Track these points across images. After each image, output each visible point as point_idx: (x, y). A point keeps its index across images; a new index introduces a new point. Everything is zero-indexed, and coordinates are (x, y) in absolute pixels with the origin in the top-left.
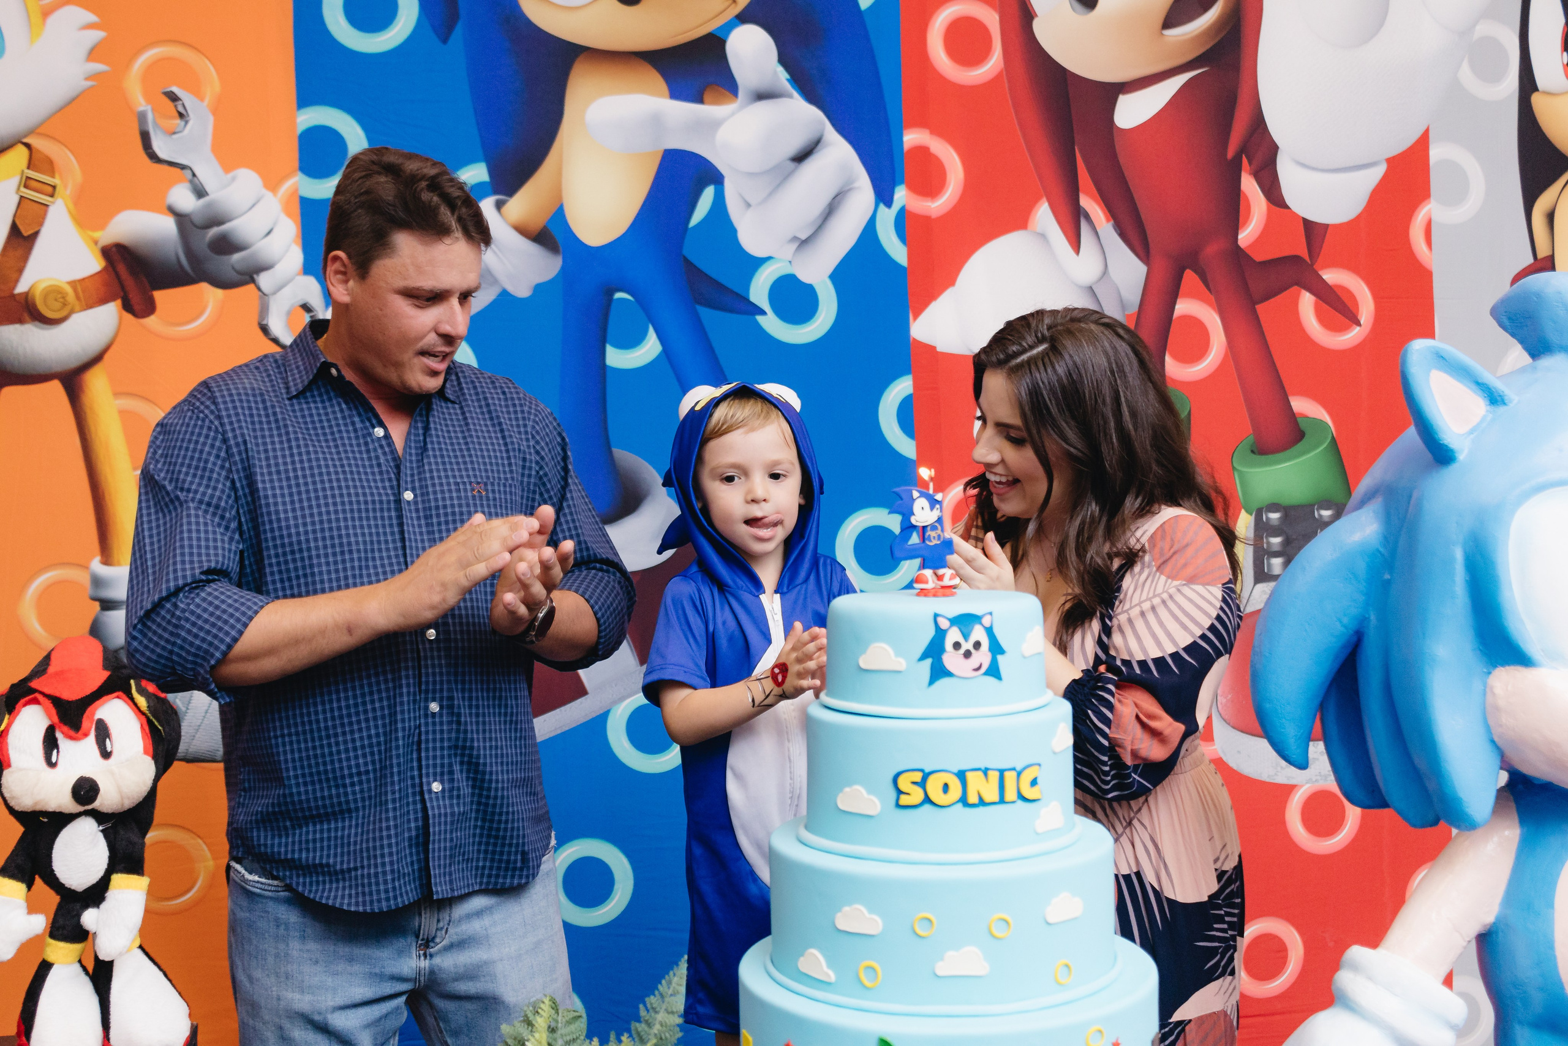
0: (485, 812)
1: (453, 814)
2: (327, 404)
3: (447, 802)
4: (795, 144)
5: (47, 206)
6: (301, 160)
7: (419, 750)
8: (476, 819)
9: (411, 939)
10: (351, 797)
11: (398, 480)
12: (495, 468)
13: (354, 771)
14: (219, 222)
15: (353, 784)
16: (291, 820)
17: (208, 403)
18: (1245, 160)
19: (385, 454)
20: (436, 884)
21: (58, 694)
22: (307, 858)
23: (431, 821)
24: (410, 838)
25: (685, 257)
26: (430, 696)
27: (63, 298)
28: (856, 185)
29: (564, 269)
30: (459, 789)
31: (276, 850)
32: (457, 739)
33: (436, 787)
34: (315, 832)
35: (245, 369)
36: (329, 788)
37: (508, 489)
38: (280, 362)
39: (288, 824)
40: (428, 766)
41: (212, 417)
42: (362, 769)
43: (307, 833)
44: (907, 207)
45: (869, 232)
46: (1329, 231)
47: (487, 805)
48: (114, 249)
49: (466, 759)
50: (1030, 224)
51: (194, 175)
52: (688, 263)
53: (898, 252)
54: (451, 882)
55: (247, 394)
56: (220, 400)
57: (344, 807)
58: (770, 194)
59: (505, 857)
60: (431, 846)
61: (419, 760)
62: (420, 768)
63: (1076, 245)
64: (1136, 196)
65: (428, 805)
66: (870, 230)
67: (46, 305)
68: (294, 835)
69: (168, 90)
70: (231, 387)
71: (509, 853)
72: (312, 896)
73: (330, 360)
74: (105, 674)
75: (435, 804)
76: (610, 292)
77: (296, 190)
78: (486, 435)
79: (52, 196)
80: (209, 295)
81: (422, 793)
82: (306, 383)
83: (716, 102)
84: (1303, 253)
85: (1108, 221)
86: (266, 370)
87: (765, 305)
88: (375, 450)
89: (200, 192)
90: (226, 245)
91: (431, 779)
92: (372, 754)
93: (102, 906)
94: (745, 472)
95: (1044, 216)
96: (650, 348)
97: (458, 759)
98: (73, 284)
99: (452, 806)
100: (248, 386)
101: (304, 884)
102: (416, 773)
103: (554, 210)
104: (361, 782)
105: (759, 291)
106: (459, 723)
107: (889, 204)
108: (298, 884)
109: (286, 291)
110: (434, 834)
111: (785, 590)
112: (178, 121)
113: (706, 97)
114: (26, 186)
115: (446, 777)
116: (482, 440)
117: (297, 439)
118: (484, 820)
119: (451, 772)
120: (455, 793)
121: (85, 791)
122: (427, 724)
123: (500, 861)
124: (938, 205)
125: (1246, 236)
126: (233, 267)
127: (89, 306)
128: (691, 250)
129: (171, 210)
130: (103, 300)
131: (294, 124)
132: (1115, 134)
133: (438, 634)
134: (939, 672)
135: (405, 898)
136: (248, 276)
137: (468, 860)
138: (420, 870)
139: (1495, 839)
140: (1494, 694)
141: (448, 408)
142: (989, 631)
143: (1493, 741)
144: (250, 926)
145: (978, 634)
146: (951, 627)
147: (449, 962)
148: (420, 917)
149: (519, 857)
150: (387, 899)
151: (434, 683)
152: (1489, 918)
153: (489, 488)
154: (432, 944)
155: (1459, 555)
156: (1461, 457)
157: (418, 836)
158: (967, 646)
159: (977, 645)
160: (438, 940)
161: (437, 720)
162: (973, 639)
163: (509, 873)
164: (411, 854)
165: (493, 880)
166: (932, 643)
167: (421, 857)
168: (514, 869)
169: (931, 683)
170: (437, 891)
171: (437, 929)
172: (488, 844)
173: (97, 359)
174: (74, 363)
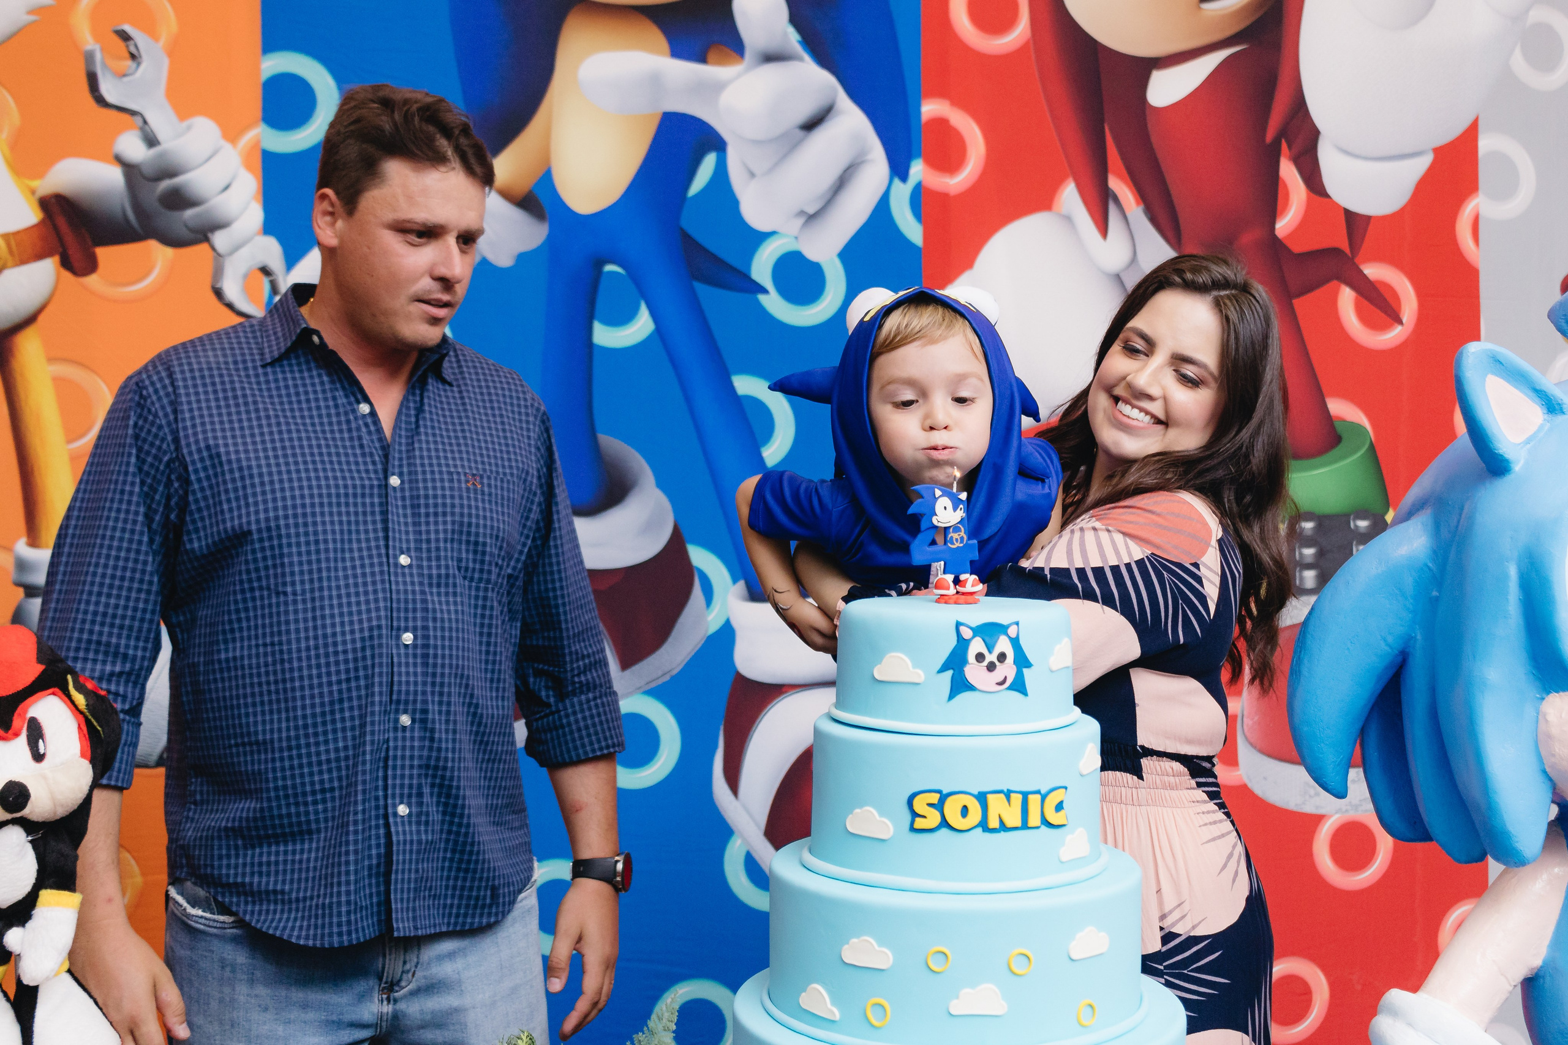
0: (456, 842)
1: (420, 842)
2: (306, 374)
3: (414, 828)
4: (805, 110)
6: (265, 110)
7: (386, 768)
8: (445, 850)
9: (372, 982)
10: (312, 817)
11: (384, 464)
12: (493, 460)
14: (172, 174)
18: (1284, 145)
19: (369, 433)
20: (397, 920)
23: (395, 848)
24: (370, 867)
25: (682, 230)
26: (402, 707)
28: (869, 157)
29: (550, 238)
30: (427, 814)
31: (224, 871)
32: (429, 758)
33: (403, 810)
34: (269, 854)
37: (505, 485)
38: (257, 327)
39: (240, 842)
40: (394, 786)
42: (327, 786)
44: (924, 183)
45: (881, 209)
46: (1371, 227)
47: (458, 834)
48: (53, 200)
49: (438, 781)
50: (1055, 206)
51: (146, 122)
52: (686, 237)
53: (913, 230)
54: (415, 919)
57: (304, 827)
58: (776, 165)
59: (474, 893)
60: (393, 877)
61: (385, 778)
62: (385, 788)
63: (1104, 230)
64: (1168, 181)
65: (393, 829)
66: (883, 207)
69: (119, 28)
71: (479, 889)
72: (259, 926)
73: (314, 326)
74: (40, 668)
75: (400, 829)
76: (600, 264)
77: (259, 142)
78: (485, 423)
80: (158, 254)
81: (386, 816)
82: (283, 350)
83: (720, 62)
84: (1344, 245)
85: (1138, 204)
87: (766, 282)
88: (359, 428)
89: (151, 141)
90: (179, 200)
91: (397, 801)
93: (28, 925)
95: (1070, 196)
96: (641, 326)
97: (429, 781)
98: (6, 237)
99: (418, 832)
101: (252, 912)
102: (381, 793)
103: (540, 174)
104: (324, 801)
105: (761, 270)
106: (432, 739)
107: (904, 178)
108: (245, 912)
109: (244, 252)
110: (398, 863)
112: (130, 63)
113: (711, 56)
115: (414, 800)
116: (480, 429)
118: (454, 851)
119: (420, 795)
120: (423, 818)
121: (14, 796)
122: (396, 739)
123: (469, 898)
124: (957, 182)
125: (1284, 225)
126: (186, 226)
127: (23, 261)
128: (689, 222)
129: (119, 160)
130: (40, 256)
131: (259, 70)
132: (1147, 112)
133: (415, 638)
134: (960, 685)
135: (361, 934)
136: (202, 234)
137: (435, 895)
138: (379, 904)
139: (1545, 876)
140: (1547, 721)
141: (445, 391)
142: (1015, 642)
143: (1544, 772)
144: (191, 966)
145: (1003, 645)
146: (974, 637)
147: (414, 1009)
148: (384, 956)
149: (489, 893)
150: (340, 934)
151: (408, 693)
152: (1537, 962)
153: (485, 481)
154: (396, 988)
155: (1513, 572)
156: (1517, 468)
157: (378, 865)
158: (991, 657)
159: (1002, 657)
160: (403, 984)
161: (408, 734)
162: (997, 651)
163: (478, 911)
164: (370, 885)
165: (461, 920)
166: (953, 653)
167: (382, 888)
168: (483, 906)
169: (951, 697)
170: (398, 928)
171: (403, 972)
172: (456, 878)
173: (30, 320)
174: (5, 324)
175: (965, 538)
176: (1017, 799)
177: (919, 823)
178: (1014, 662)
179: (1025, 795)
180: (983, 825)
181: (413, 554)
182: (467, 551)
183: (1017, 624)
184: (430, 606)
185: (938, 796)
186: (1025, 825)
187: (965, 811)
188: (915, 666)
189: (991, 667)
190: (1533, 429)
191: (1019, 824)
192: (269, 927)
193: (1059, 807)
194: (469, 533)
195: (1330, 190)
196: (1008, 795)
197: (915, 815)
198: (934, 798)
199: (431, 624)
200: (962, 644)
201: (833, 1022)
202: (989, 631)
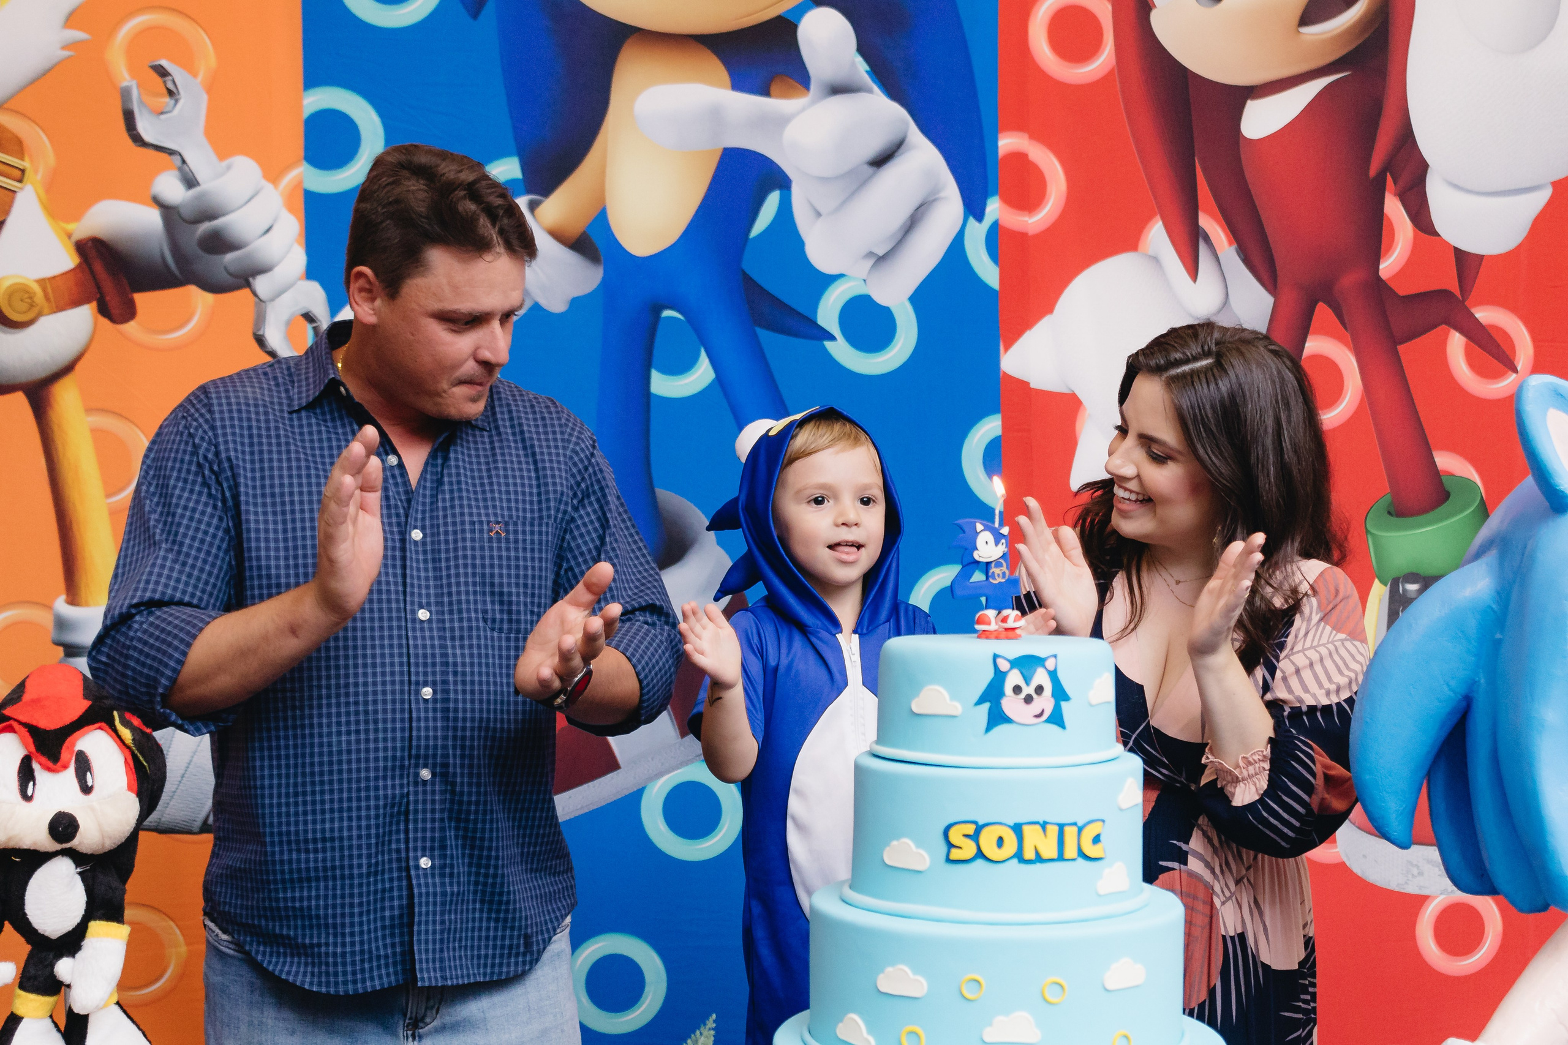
0: (484, 893)
1: (444, 894)
2: (337, 423)
3: (437, 880)
4: (874, 146)
5: (14, 192)
6: (307, 149)
7: (406, 821)
8: (474, 901)
9: (399, 1020)
11: (407, 516)
12: (521, 505)
14: (212, 217)
18: (1389, 179)
19: (396, 485)
20: (422, 970)
21: (34, 723)
23: (416, 900)
25: (744, 273)
26: (421, 761)
27: (31, 298)
29: (605, 283)
30: (452, 866)
33: (425, 863)
40: (415, 839)
44: (1000, 222)
46: (1484, 263)
47: (485, 885)
48: (90, 244)
49: (461, 833)
50: (1141, 246)
51: (184, 162)
52: (748, 280)
53: (989, 273)
58: (843, 203)
59: (507, 943)
60: (416, 928)
61: (406, 831)
62: (406, 841)
63: (1193, 271)
64: (1262, 219)
65: (415, 881)
66: (957, 248)
67: (10, 305)
69: (156, 63)
71: (511, 937)
74: (87, 704)
75: (422, 881)
76: (657, 309)
77: (301, 182)
78: (516, 466)
79: (20, 181)
80: (199, 299)
81: (408, 869)
82: (312, 398)
83: (785, 95)
84: (1454, 287)
85: (1230, 244)
86: (275, 378)
87: (834, 328)
89: (190, 182)
90: (219, 243)
91: (419, 854)
93: (77, 956)
94: (835, 495)
95: (1157, 236)
96: (701, 375)
97: (453, 833)
98: (41, 282)
99: (443, 884)
102: (402, 846)
103: (595, 214)
105: (828, 315)
106: (454, 793)
107: (980, 217)
109: (286, 297)
110: (421, 915)
111: (864, 631)
112: (167, 100)
113: (773, 89)
115: (437, 852)
116: (510, 473)
118: (483, 902)
119: (443, 847)
120: (447, 870)
121: (63, 827)
122: (416, 793)
123: (502, 947)
124: (1036, 221)
125: (1389, 265)
126: (226, 269)
127: (60, 309)
128: (751, 265)
129: (157, 202)
130: (76, 302)
131: (300, 106)
132: (1241, 145)
133: (435, 692)
134: (997, 718)
136: (243, 279)
142: (1053, 675)
145: (1041, 677)
146: (1011, 669)
149: (522, 941)
151: (427, 747)
153: (511, 528)
154: (421, 1025)
157: (401, 916)
158: (1028, 690)
159: (1039, 690)
160: (428, 1020)
161: (429, 788)
162: (1034, 683)
163: (513, 960)
165: (495, 969)
166: (990, 686)
167: (405, 939)
168: (517, 955)
169: (988, 729)
170: (423, 979)
171: (427, 1008)
173: (67, 370)
174: (41, 373)
175: (1007, 573)
176: (1053, 831)
177: (955, 854)
178: (1053, 695)
179: (1061, 827)
180: (1019, 856)
181: (433, 607)
182: (493, 602)
183: (1055, 656)
184: (451, 660)
185: (973, 826)
186: (1061, 857)
187: (1000, 841)
188: (953, 698)
189: (1028, 699)
191: (1055, 855)
193: (1097, 839)
194: (493, 584)
195: (1439, 228)
196: (1044, 826)
197: (951, 846)
198: (970, 829)
199: (451, 679)
200: (1000, 676)
202: (1027, 664)
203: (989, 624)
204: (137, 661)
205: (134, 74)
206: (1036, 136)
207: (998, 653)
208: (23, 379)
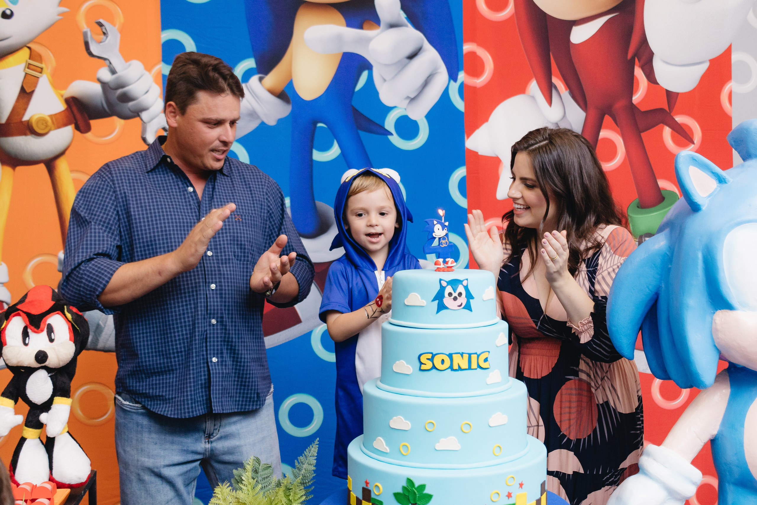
0: (239, 373)
1: (223, 373)
2: (166, 175)
3: (220, 367)
5: (38, 78)
6: (163, 57)
7: (206, 342)
8: (235, 377)
9: (202, 434)
10: (173, 364)
11: (199, 212)
12: (247, 208)
13: (175, 351)
15: (174, 357)
16: (145, 374)
17: (107, 174)
18: (637, 60)
19: (193, 200)
20: (214, 406)
21: (29, 312)
22: (153, 392)
23: (212, 376)
24: (201, 384)
26: (212, 316)
27: (46, 123)
28: (439, 71)
29: (292, 112)
30: (226, 362)
31: (138, 388)
32: (225, 337)
33: (215, 360)
34: (156, 380)
35: (127, 158)
36: (164, 359)
37: (252, 218)
38: (144, 155)
39: (143, 376)
40: (210, 350)
41: (109, 180)
42: (179, 350)
43: (153, 380)
44: (465, 82)
45: (445, 95)
46: (679, 96)
47: (240, 370)
48: (71, 99)
49: (229, 347)
50: (527, 91)
51: (110, 63)
53: (460, 104)
54: (222, 406)
55: (127, 170)
56: (113, 172)
57: (170, 368)
58: (396, 75)
59: (249, 396)
60: (212, 388)
61: (206, 346)
62: (207, 350)
63: (550, 102)
64: (581, 78)
65: (210, 368)
66: (446, 94)
67: (37, 126)
68: (146, 381)
69: (98, 21)
70: (119, 166)
71: (251, 393)
72: (154, 410)
73: (167, 154)
74: (53, 303)
75: (214, 368)
76: (315, 123)
77: (160, 71)
78: (243, 192)
79: (41, 73)
80: (117, 122)
81: (207, 363)
82: (155, 165)
83: (369, 29)
84: (666, 107)
85: (566, 90)
86: (137, 159)
87: (392, 130)
88: (188, 198)
90: (126, 98)
91: (212, 356)
92: (184, 343)
93: (49, 412)
94: (367, 212)
95: (534, 87)
96: (335, 151)
97: (225, 347)
98: (51, 116)
99: (222, 369)
100: (127, 166)
101: (151, 405)
102: (205, 353)
104: (178, 357)
105: (389, 124)
106: (226, 329)
107: (455, 80)
108: (148, 405)
110: (213, 382)
111: (387, 269)
112: (103, 37)
113: (364, 26)
114: (28, 68)
115: (219, 355)
116: (241, 195)
117: (151, 192)
118: (238, 377)
119: (222, 353)
120: (224, 363)
121: (41, 357)
122: (210, 330)
123: (247, 397)
124: (480, 81)
125: (636, 98)
128: (356, 103)
131: (160, 38)
132: (570, 46)
133: (216, 286)
134: (442, 307)
135: (198, 412)
136: (136, 113)
137: (231, 396)
138: (206, 400)
139: (719, 394)
140: (716, 323)
141: (224, 179)
142: (466, 288)
143: (715, 346)
144: (124, 426)
145: (461, 289)
146: (447, 285)
147: (220, 446)
148: (206, 422)
149: (256, 396)
150: (189, 412)
151: (214, 310)
152: (715, 432)
153: (243, 217)
154: (212, 437)
155: (700, 255)
156: (704, 208)
157: (205, 383)
158: (455, 294)
159: (460, 294)
160: (214, 435)
161: (215, 328)
162: (458, 291)
163: (251, 403)
164: (202, 392)
165: (243, 407)
166: (438, 293)
167: (207, 393)
168: (253, 401)
169: (438, 312)
170: (215, 410)
171: (214, 429)
172: (240, 389)
173: (62, 153)
174: (51, 155)
175: (448, 242)
176: (466, 357)
177: (423, 367)
178: (466, 297)
179: (470, 355)
180: (451, 368)
181: (213, 251)
182: (238, 248)
183: (467, 280)
184: (222, 273)
185: (431, 355)
186: (470, 368)
187: (443, 361)
188: (422, 298)
189: (455, 299)
190: (712, 190)
191: (467, 367)
192: (158, 411)
193: (486, 360)
194: (237, 240)
195: (658, 81)
196: (462, 354)
197: (421, 363)
198: (430, 356)
199: (223, 280)
200: (442, 289)
201: (387, 453)
202: (454, 283)
203: (440, 265)
204: (87, 280)
205: (88, 26)
206: (481, 44)
207: (442, 278)
208: (44, 157)
